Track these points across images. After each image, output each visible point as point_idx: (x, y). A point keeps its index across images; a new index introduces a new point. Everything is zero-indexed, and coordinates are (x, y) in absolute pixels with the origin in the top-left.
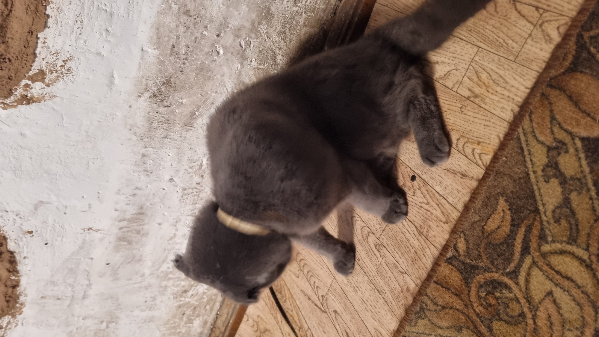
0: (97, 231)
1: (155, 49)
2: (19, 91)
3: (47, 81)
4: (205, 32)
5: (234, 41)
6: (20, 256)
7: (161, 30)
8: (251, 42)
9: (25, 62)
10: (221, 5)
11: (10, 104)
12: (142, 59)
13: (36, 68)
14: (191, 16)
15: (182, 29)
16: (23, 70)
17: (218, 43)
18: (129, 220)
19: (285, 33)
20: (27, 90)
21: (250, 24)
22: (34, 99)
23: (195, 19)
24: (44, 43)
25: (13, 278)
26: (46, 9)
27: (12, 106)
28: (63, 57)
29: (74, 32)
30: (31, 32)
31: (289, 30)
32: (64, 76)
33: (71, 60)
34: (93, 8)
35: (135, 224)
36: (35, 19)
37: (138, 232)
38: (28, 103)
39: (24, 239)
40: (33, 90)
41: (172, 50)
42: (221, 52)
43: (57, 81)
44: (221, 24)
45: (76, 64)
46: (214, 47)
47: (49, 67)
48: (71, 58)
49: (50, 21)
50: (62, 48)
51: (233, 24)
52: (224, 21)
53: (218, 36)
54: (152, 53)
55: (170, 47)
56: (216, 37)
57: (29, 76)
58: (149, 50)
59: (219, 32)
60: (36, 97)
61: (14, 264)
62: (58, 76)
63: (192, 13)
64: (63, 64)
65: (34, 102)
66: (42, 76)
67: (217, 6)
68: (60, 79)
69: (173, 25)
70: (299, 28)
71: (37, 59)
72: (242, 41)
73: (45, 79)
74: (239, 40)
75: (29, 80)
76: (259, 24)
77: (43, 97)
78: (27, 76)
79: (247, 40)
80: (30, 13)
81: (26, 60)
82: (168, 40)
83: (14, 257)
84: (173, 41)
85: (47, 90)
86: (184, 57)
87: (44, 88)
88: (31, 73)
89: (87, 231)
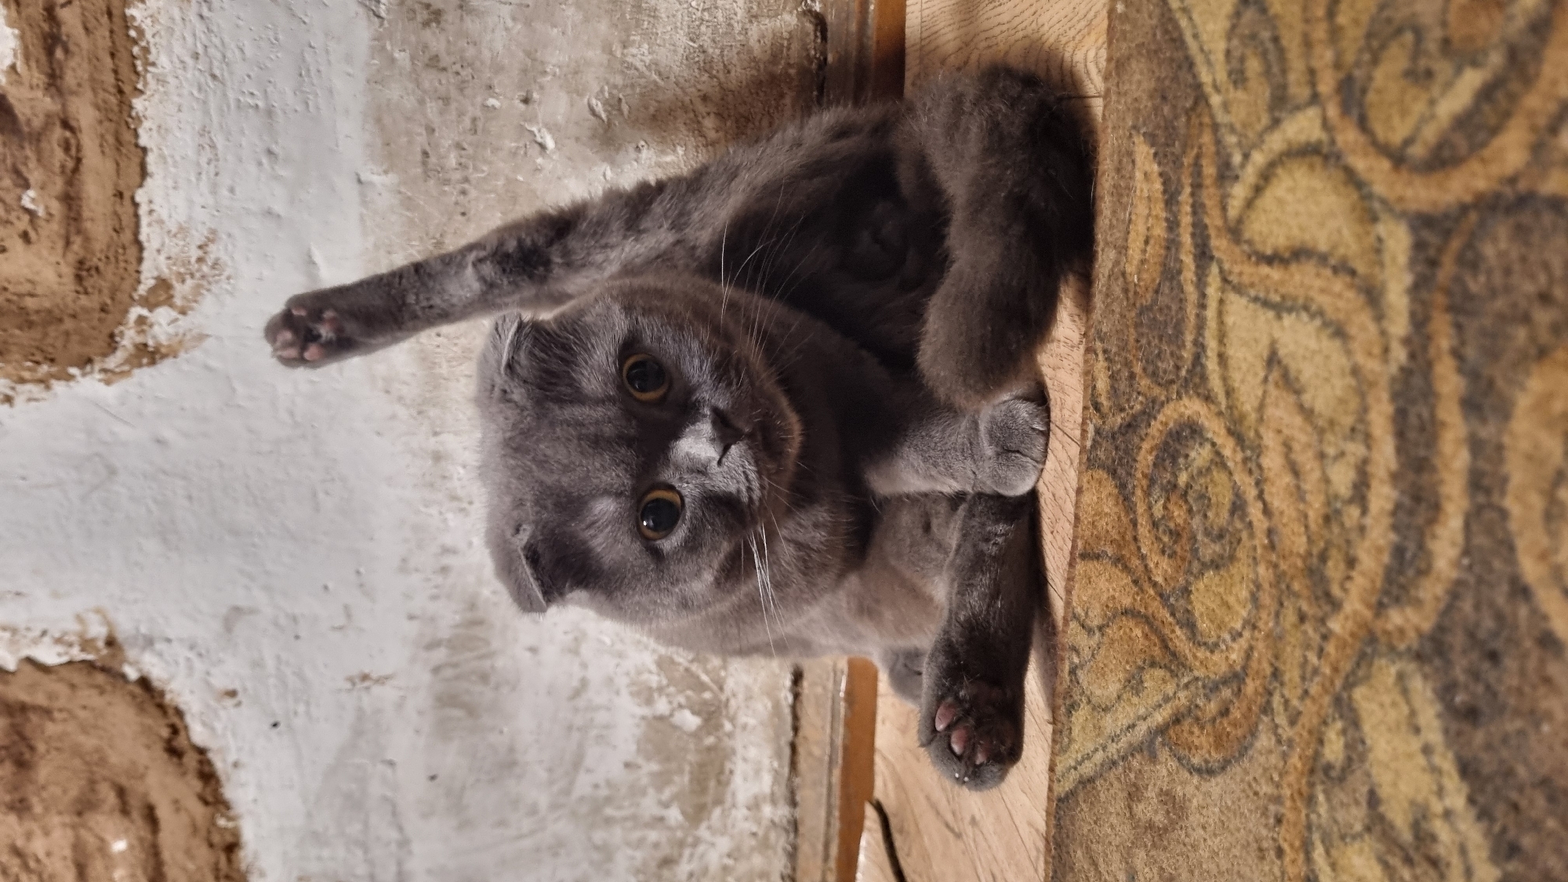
0: (381, 680)
1: (386, 172)
2: (129, 338)
3: (178, 301)
4: (492, 102)
5: (572, 105)
6: (224, 761)
7: (387, 120)
8: (620, 100)
9: (122, 265)
10: (510, 23)
11: (117, 370)
12: (364, 202)
13: (149, 275)
14: (444, 69)
15: (432, 108)
16: (126, 285)
17: (532, 119)
18: (453, 645)
19: (704, 52)
20: (143, 331)
21: (598, 52)
22: (163, 350)
23: (458, 73)
24: (151, 212)
25: (222, 822)
26: (136, 135)
27: (123, 374)
28: (198, 237)
29: (204, 173)
30: (120, 195)
31: (714, 41)
32: (209, 283)
33: (212, 241)
34: (229, 107)
35: (468, 655)
36: (122, 164)
37: (484, 678)
38: (153, 362)
39: (222, 713)
40: (156, 328)
41: (424, 164)
42: (550, 144)
43: (199, 298)
44: (525, 71)
45: (226, 249)
46: (527, 133)
47: (174, 268)
48: (212, 237)
49: (151, 159)
50: (190, 218)
51: (554, 61)
52: (529, 62)
53: (526, 101)
54: (383, 185)
55: (419, 157)
56: (522, 106)
57: (141, 296)
58: (376, 179)
59: (528, 92)
60: (165, 343)
61: (213, 782)
62: (199, 286)
63: (446, 61)
64: (200, 253)
65: (164, 356)
66: (167, 292)
67: (502, 26)
68: (204, 292)
69: (410, 103)
70: (738, 28)
71: (146, 254)
72: (594, 102)
73: (172, 297)
74: (586, 101)
75: (142, 306)
76: (625, 47)
77: (180, 342)
78: (136, 297)
79: (607, 95)
80: (107, 150)
81: (126, 261)
82: (410, 142)
83: (209, 763)
84: (421, 140)
85: (184, 322)
86: (457, 176)
87: (176, 320)
88: (142, 290)
89: (359, 685)
